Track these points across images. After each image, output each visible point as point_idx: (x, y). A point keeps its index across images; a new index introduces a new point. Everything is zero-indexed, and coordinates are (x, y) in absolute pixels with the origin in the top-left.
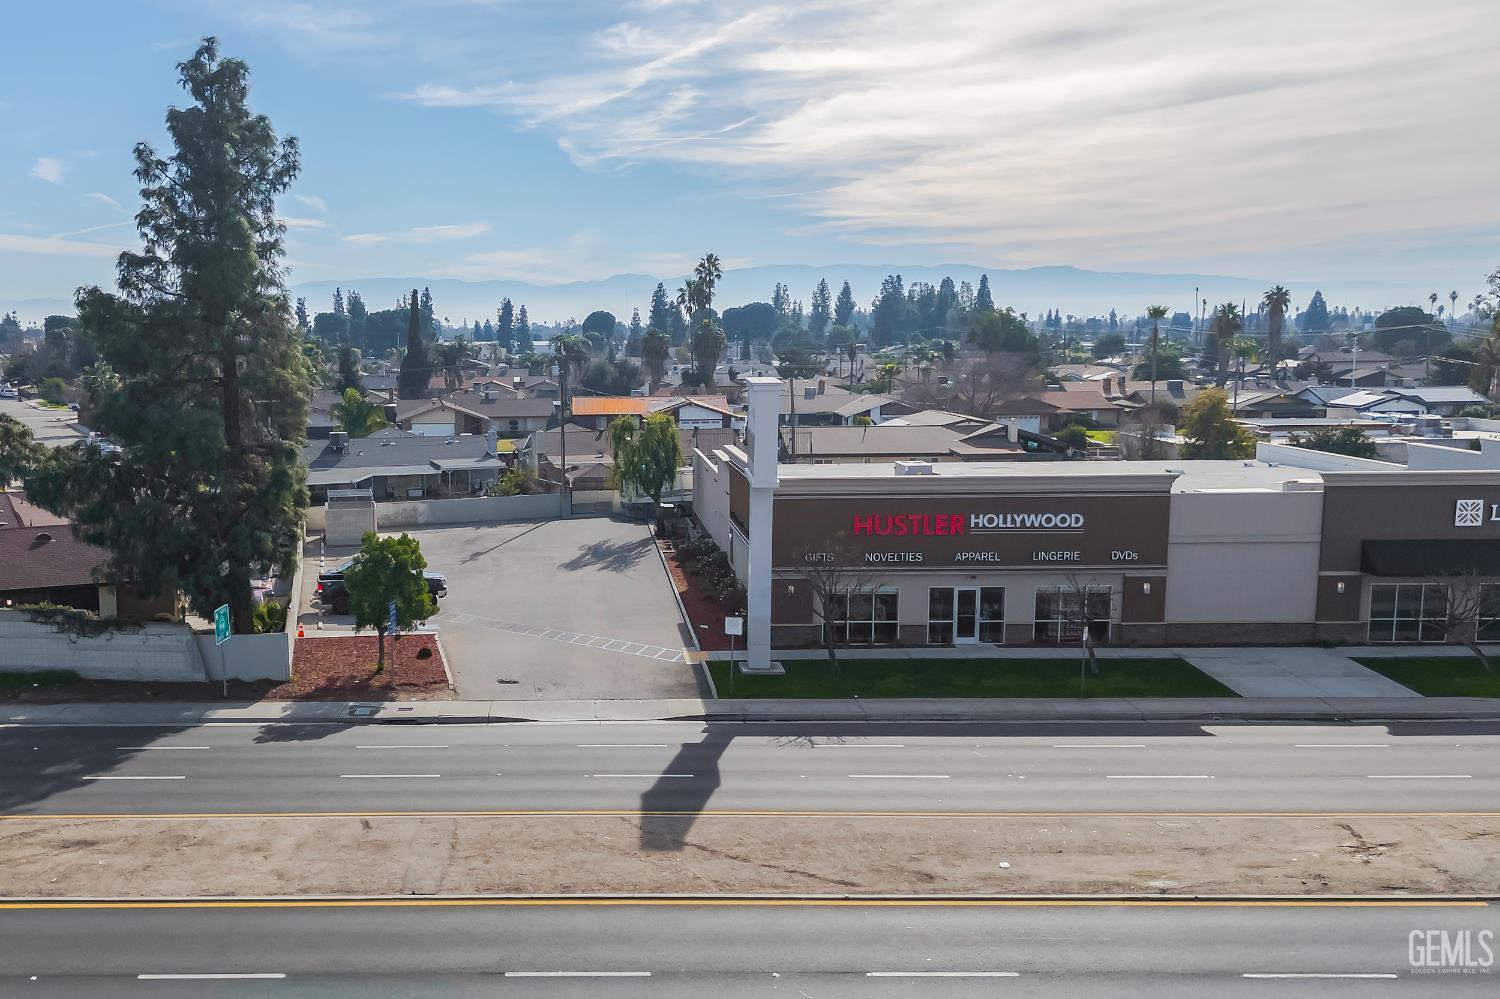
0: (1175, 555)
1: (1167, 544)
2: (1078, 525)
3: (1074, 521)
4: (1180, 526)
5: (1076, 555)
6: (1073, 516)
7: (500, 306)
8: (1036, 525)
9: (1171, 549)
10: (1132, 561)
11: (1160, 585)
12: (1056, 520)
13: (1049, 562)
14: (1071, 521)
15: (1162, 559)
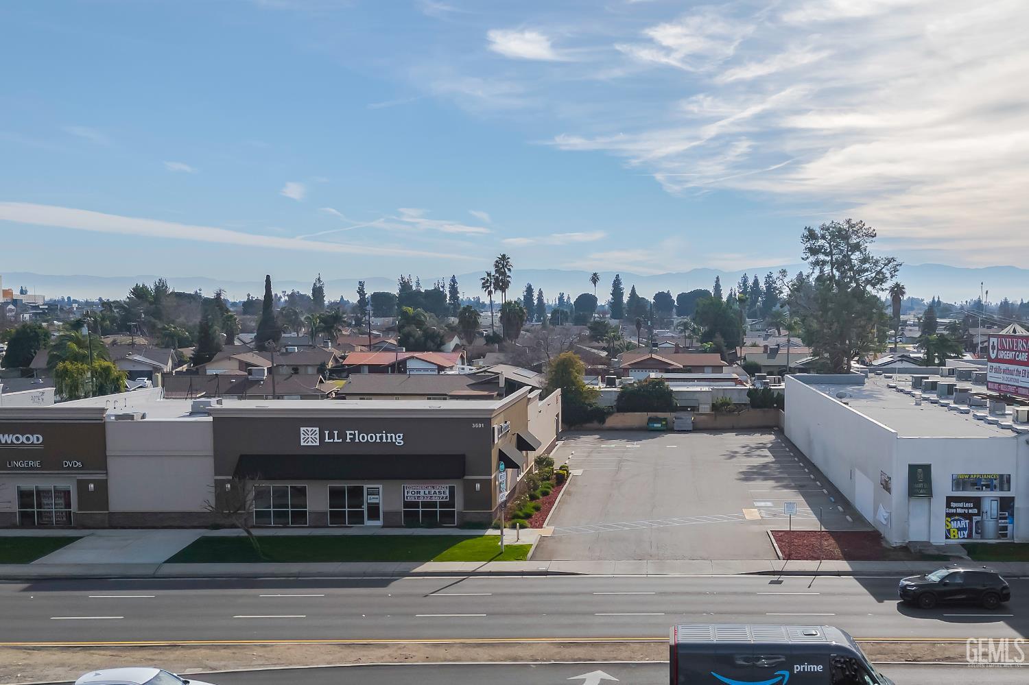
0: (112, 464)
1: (106, 456)
2: (39, 442)
3: (36, 439)
4: (114, 443)
5: (37, 464)
6: (35, 436)
7: (525, 289)
8: (9, 442)
9: (109, 460)
10: (78, 468)
11: (103, 486)
12: (23, 439)
13: (20, 468)
14: (33, 439)
15: (103, 466)
